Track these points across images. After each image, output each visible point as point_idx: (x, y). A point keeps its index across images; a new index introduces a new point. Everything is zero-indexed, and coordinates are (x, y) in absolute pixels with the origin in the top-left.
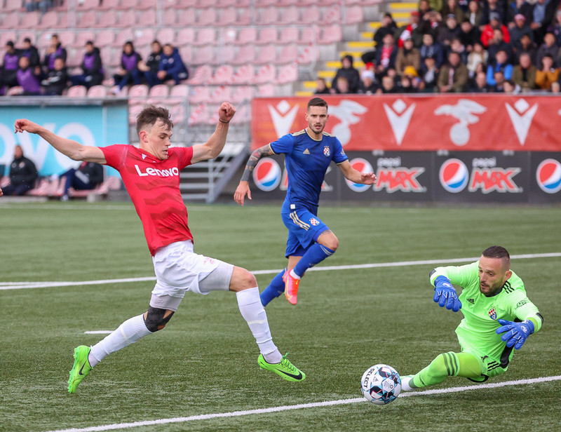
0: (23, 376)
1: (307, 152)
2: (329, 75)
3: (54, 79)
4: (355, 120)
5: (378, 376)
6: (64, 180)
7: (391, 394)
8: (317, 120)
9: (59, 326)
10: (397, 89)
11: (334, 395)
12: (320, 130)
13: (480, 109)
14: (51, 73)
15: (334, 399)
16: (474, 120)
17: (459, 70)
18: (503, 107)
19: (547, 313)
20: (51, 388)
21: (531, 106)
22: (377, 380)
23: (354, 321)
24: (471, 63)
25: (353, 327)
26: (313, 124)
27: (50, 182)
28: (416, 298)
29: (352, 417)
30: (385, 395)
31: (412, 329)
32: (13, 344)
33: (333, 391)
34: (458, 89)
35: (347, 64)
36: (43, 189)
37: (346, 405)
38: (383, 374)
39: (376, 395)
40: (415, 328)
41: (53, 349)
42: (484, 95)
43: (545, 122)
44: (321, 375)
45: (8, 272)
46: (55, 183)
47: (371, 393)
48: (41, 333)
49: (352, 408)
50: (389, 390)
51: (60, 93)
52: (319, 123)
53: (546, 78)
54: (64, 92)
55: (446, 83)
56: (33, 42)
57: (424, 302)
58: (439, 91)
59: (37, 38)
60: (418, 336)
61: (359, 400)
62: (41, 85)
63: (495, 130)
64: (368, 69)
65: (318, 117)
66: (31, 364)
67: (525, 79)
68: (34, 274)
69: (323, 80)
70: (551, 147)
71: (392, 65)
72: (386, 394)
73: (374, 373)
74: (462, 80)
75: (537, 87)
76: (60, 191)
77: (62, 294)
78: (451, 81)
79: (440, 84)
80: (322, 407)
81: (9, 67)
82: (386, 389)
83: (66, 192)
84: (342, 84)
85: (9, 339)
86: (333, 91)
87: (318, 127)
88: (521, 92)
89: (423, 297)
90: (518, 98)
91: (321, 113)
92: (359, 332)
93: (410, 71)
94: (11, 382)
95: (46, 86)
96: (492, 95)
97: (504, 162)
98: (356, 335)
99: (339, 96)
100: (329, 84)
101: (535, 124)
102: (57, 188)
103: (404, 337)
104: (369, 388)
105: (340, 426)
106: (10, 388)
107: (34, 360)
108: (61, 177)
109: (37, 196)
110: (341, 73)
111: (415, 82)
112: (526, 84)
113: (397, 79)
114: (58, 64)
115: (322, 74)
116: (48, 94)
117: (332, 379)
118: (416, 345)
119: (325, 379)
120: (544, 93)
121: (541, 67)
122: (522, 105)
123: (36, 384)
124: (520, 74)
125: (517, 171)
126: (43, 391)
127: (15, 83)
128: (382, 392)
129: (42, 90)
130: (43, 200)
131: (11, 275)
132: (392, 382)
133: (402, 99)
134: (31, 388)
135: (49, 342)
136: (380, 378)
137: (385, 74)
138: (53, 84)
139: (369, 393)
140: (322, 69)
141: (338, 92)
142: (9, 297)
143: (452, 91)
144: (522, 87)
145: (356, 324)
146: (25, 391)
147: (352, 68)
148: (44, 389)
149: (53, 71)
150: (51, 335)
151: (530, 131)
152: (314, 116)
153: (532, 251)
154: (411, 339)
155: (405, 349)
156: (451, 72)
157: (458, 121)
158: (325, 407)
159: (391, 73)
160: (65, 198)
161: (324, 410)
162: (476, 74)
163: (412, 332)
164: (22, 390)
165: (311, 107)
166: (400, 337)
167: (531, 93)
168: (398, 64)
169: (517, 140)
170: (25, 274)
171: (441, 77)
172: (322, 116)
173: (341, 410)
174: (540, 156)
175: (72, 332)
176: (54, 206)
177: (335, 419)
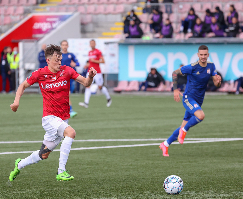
0: (213, 189)
3: (232, 28)
6: (237, 83)
8: (203, 57)
9: (233, 162)
12: (205, 61)
14: (230, 25)
20: (229, 195)
27: (229, 84)
32: (208, 172)
36: (226, 88)
41: (230, 174)
45: (207, 133)
46: (232, 85)
48: (223, 166)
51: (235, 36)
54: (237, 35)
56: (221, 8)
59: (223, 6)
62: (225, 31)
65: (203, 55)
66: (218, 182)
68: (220, 134)
76: (235, 89)
77: (235, 145)
81: (208, 22)
83: (238, 89)
85: (206, 169)
94: (207, 192)
95: (227, 33)
102: (233, 88)
106: (207, 195)
107: (219, 180)
108: (235, 81)
109: (222, 92)
114: (234, 20)
116: (229, 36)
123: (221, 193)
126: (224, 197)
127: (211, 31)
129: (225, 34)
130: (225, 94)
131: (208, 134)
134: (218, 195)
135: (228, 171)
138: (231, 31)
142: (207, 146)
146: (215, 197)
148: (225, 195)
149: (231, 24)
150: (229, 166)
152: (201, 55)
160: (237, 93)
164: (212, 196)
170: (215, 134)
175: (240, 165)
176: (232, 97)
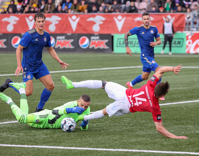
1: (143, 33)
2: (6, 7)
4: (15, 23)
8: (146, 20)
10: (29, 12)
11: (7, 120)
12: (148, 24)
13: (59, 19)
15: (7, 121)
16: (57, 23)
17: (52, 5)
18: (67, 18)
19: (82, 91)
21: (77, 18)
23: (14, 94)
24: (56, 3)
25: (14, 96)
26: (145, 23)
28: (36, 85)
29: (13, 127)
31: (35, 96)
33: (7, 118)
34: (52, 12)
35: (12, 3)
37: (11, 123)
40: (36, 96)
42: (61, 14)
43: (82, 23)
44: (3, 113)
47: (64, 121)
49: (13, 124)
52: (147, 22)
53: (83, 8)
55: (47, 10)
57: (39, 87)
58: (45, 12)
60: (37, 99)
61: (16, 121)
63: (65, 26)
64: (19, 5)
65: (146, 19)
67: (75, 8)
69: (4, 9)
70: (84, 32)
71: (28, 3)
74: (53, 9)
75: (79, 11)
78: (49, 9)
79: (45, 10)
80: (3, 124)
84: (11, 10)
86: (7, 12)
87: (146, 23)
88: (74, 13)
89: (39, 85)
90: (73, 15)
91: (147, 18)
92: (16, 98)
93: (35, 5)
96: (64, 14)
97: (68, 37)
98: (15, 98)
99: (9, 14)
100: (6, 10)
101: (79, 24)
103: (32, 99)
105: (9, 131)
110: (10, 6)
111: (36, 9)
112: (75, 10)
113: (30, 8)
115: (3, 7)
117: (6, 114)
118: (36, 102)
119: (4, 114)
120: (82, 13)
121: (81, 4)
122: (74, 17)
124: (74, 6)
125: (72, 40)
133: (32, 15)
137: (26, 6)
140: (4, 5)
141: (9, 13)
143: (49, 12)
144: (74, 11)
145: (15, 95)
147: (14, 4)
151: (77, 26)
152: (145, 19)
153: (77, 69)
154: (34, 100)
155: (32, 103)
156: (49, 6)
157: (51, 23)
158: (4, 124)
159: (28, 6)
161: (3, 125)
162: (58, 7)
163: (35, 97)
165: (143, 16)
166: (31, 99)
167: (77, 13)
168: (30, 3)
169: (72, 30)
171: (46, 8)
172: (148, 19)
173: (9, 125)
174: (80, 35)
177: (7, 128)
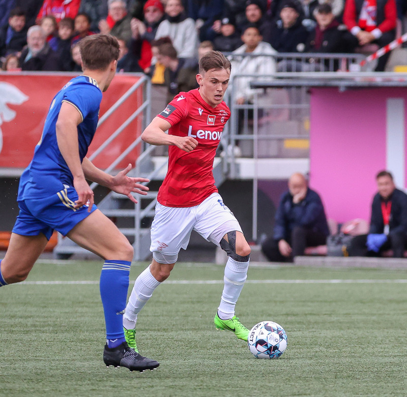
5: (264, 330)
7: (276, 348)
22: (262, 334)
30: (270, 349)
38: (268, 328)
39: (261, 348)
47: (256, 347)
50: (274, 344)
72: (271, 347)
73: (260, 327)
82: (272, 343)
104: (255, 342)
128: (267, 345)
132: (277, 336)
136: (266, 332)
139: (254, 346)
